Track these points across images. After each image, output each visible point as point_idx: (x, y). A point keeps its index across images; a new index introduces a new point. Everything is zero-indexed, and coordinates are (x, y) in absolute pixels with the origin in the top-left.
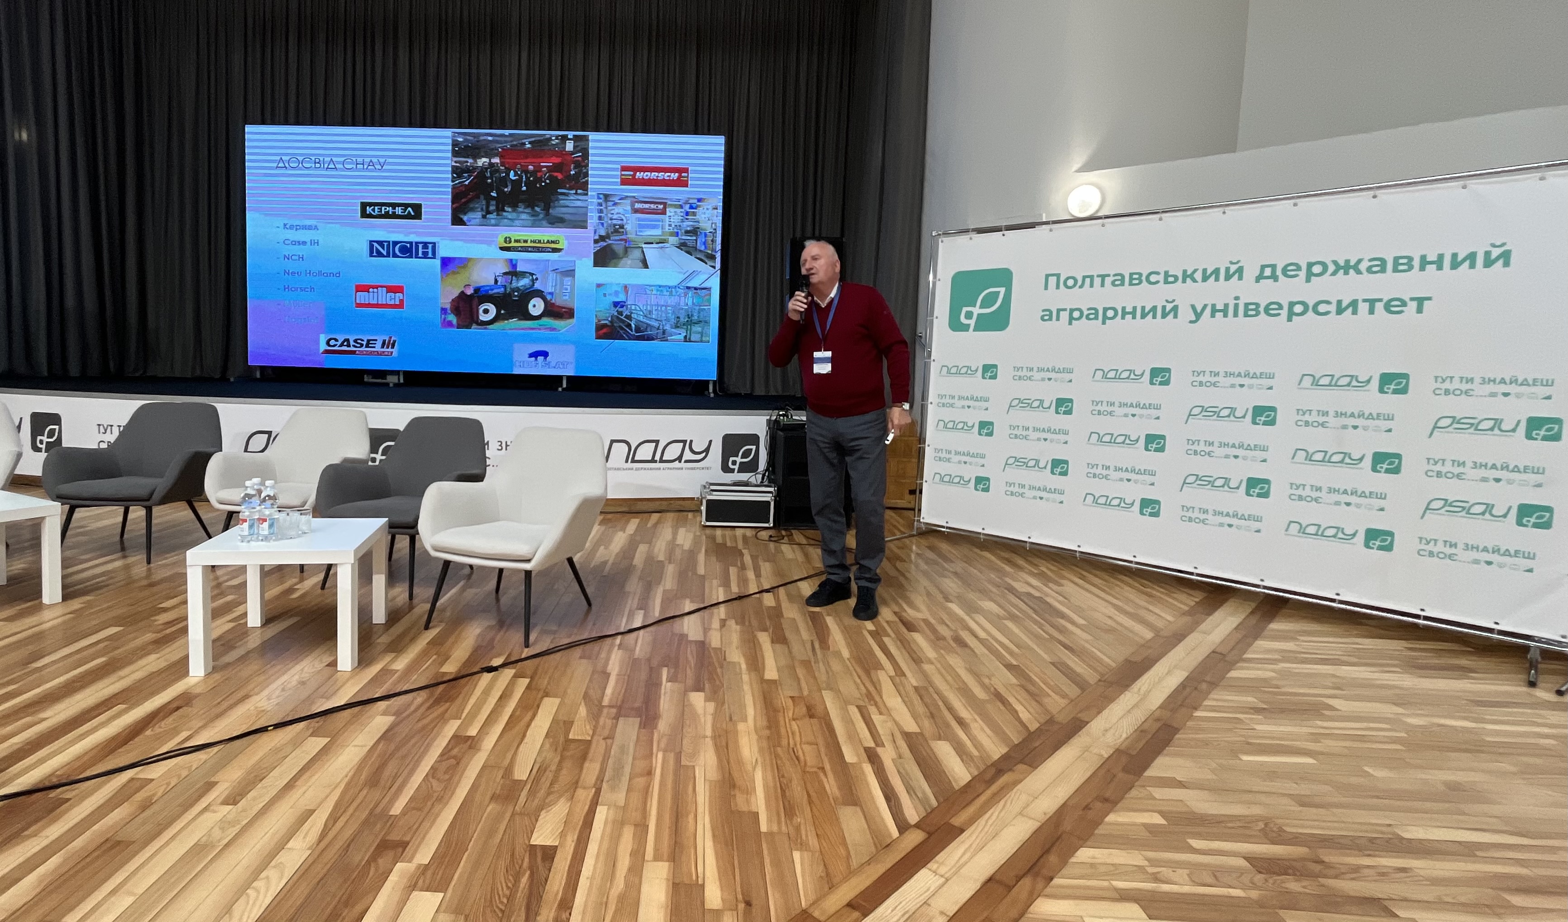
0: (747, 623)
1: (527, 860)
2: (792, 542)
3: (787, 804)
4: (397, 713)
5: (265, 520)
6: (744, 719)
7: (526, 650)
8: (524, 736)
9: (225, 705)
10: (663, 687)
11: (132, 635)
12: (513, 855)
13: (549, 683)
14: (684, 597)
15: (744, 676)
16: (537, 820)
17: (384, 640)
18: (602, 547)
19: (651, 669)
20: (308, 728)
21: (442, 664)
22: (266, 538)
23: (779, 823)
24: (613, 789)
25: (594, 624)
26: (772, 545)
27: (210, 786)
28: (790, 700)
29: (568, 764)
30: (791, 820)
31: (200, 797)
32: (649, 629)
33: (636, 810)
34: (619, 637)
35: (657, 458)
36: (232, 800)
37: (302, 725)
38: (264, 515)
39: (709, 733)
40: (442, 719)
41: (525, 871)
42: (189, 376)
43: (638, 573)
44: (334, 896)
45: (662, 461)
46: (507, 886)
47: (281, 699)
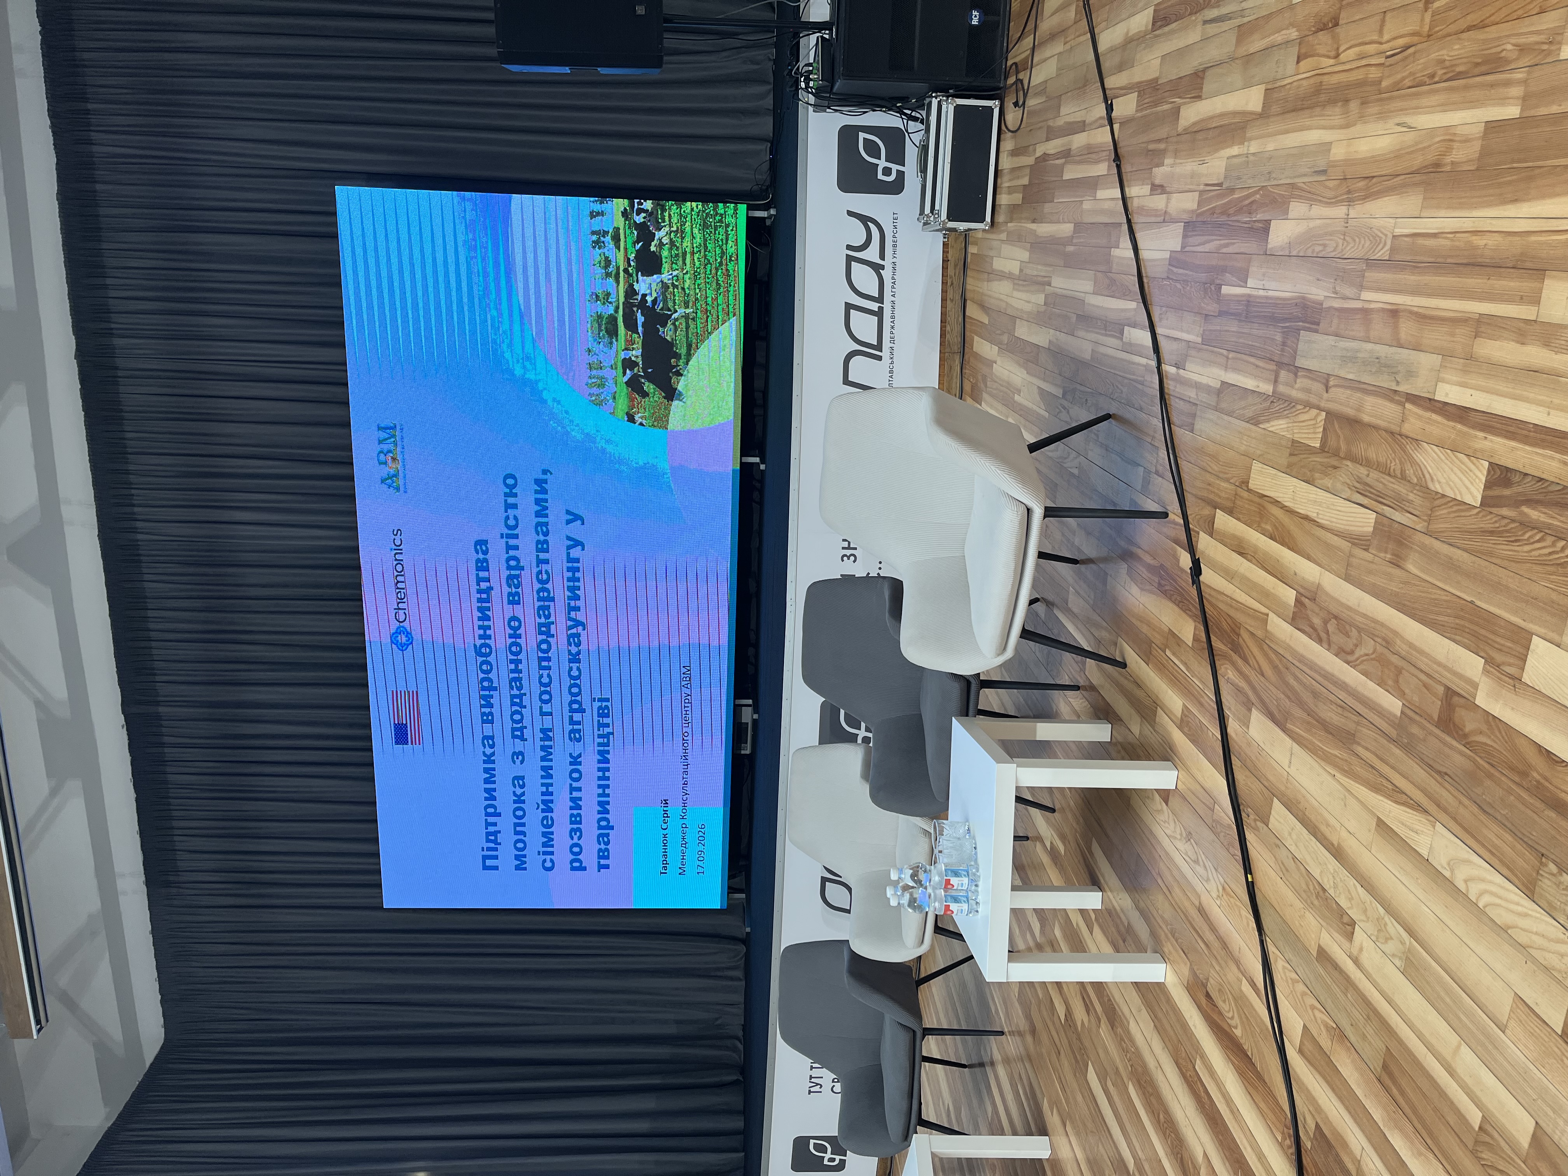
0: (1162, 146)
1: (1505, 511)
2: (1028, 65)
3: (1477, 71)
4: (1248, 706)
5: (948, 882)
6: (1326, 147)
7: (1171, 516)
8: (1306, 518)
9: (1209, 936)
10: (1255, 293)
11: (1101, 1052)
12: (1492, 533)
13: (1227, 480)
14: (1108, 260)
15: (1252, 150)
16: (1443, 496)
17: (1136, 727)
18: (1017, 397)
19: (1221, 314)
20: (1256, 829)
21: (1179, 641)
22: (974, 882)
23: (1508, 83)
24: (1411, 374)
25: (1141, 409)
26: (1031, 102)
27: (1323, 955)
28: (1302, 64)
29: (1361, 449)
30: (1507, 61)
31: (1336, 967)
32: (1156, 319)
33: (1453, 335)
34: (1165, 368)
35: (874, 306)
36: (1348, 928)
37: (1249, 836)
38: (940, 881)
39: (1340, 211)
40: (1265, 641)
41: (1523, 514)
42: (743, 983)
43: (1062, 337)
44: (1510, 792)
45: (880, 299)
46: (1538, 541)
47: (1208, 864)
